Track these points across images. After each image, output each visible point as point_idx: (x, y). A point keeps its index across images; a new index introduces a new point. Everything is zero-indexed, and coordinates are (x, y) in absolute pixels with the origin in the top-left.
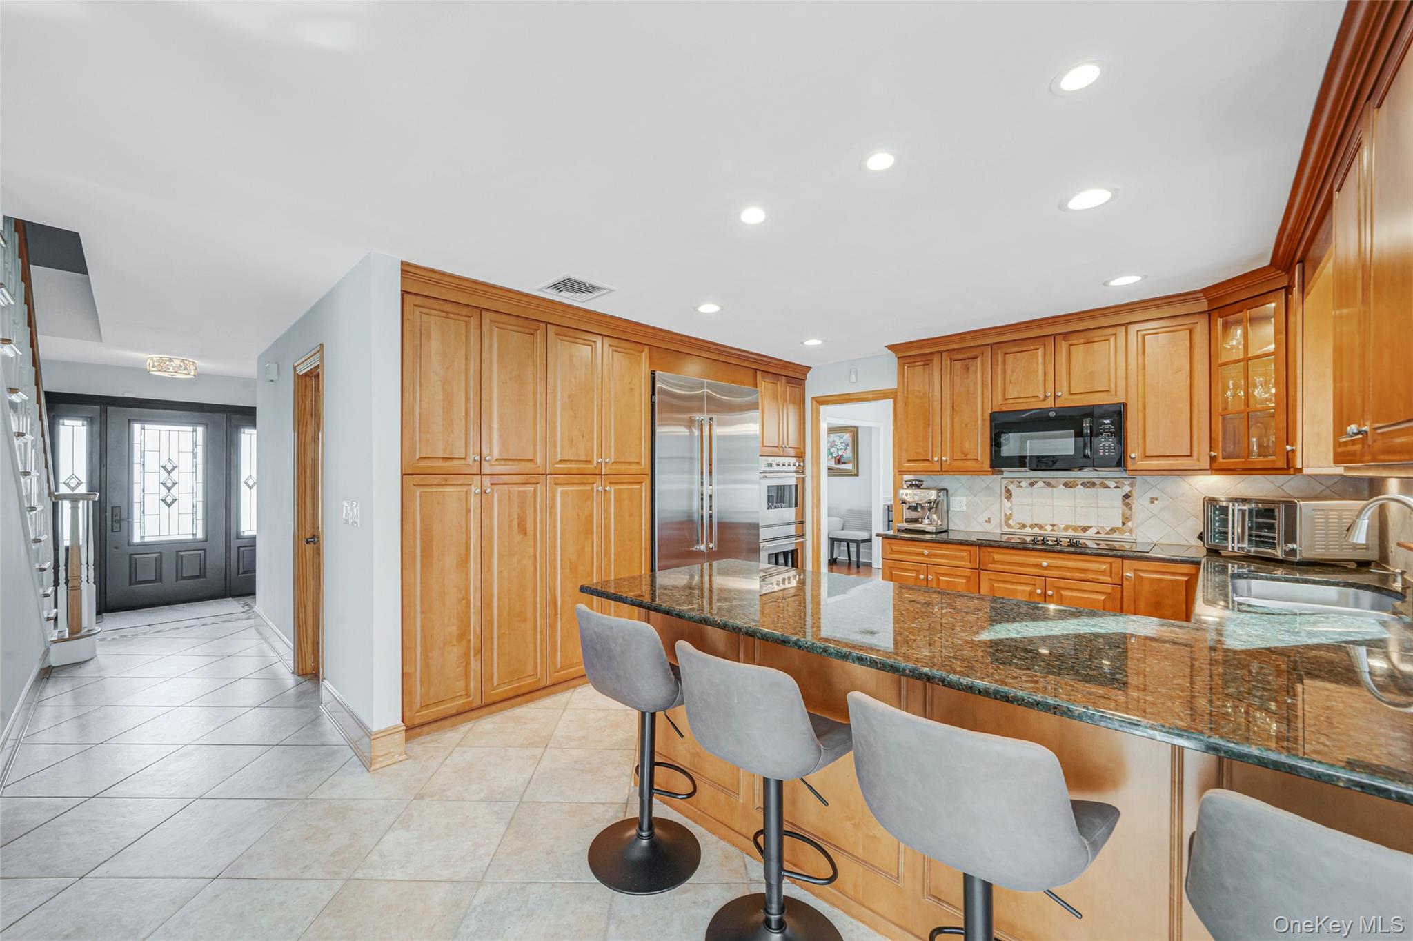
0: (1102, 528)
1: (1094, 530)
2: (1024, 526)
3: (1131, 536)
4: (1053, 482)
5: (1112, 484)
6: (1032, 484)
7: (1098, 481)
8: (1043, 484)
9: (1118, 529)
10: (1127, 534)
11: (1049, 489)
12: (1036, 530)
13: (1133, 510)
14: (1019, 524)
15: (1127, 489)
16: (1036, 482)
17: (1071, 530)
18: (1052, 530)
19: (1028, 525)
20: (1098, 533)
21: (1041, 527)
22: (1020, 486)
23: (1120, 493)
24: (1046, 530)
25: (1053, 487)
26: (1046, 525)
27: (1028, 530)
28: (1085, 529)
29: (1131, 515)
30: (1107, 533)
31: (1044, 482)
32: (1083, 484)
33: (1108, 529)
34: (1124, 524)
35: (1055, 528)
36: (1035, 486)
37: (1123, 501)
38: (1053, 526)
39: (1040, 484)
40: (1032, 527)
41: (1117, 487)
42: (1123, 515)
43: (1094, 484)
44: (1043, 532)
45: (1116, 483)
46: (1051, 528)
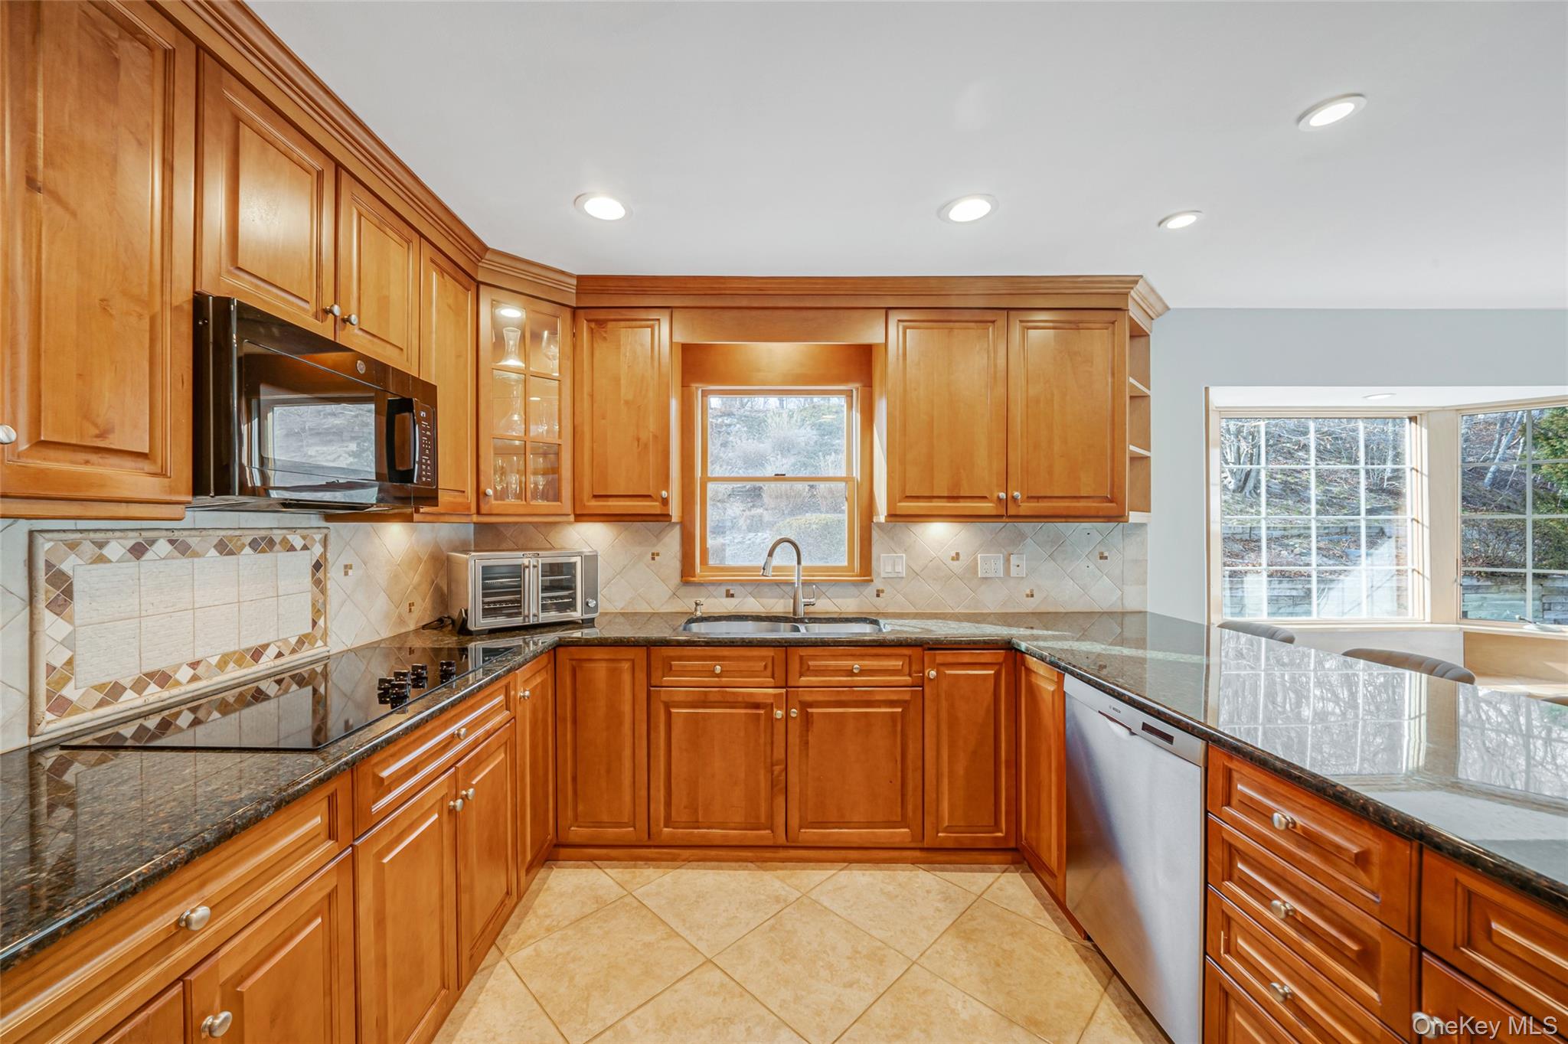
0: (285, 641)
1: (272, 651)
2: (115, 691)
3: (326, 645)
4: (193, 541)
5: (297, 541)
6: (138, 551)
7: (277, 535)
8: (169, 547)
9: (306, 636)
10: (320, 643)
11: (184, 562)
12: (154, 694)
13: (329, 592)
14: (99, 688)
15: (317, 550)
16: (152, 542)
17: (232, 665)
18: (195, 678)
19: (127, 682)
20: (280, 655)
21: (163, 679)
22: (101, 559)
23: (306, 560)
24: (178, 683)
25: (196, 555)
26: (179, 666)
27: (130, 701)
28: (257, 654)
29: (325, 604)
30: (293, 651)
31: (172, 542)
32: (254, 545)
33: (293, 641)
34: (314, 623)
35: (200, 670)
36: (149, 555)
37: (313, 575)
38: (194, 665)
39: (162, 547)
40: (139, 686)
41: (305, 548)
42: (313, 605)
43: (271, 543)
44: (175, 691)
45: (304, 538)
46: (191, 672)
